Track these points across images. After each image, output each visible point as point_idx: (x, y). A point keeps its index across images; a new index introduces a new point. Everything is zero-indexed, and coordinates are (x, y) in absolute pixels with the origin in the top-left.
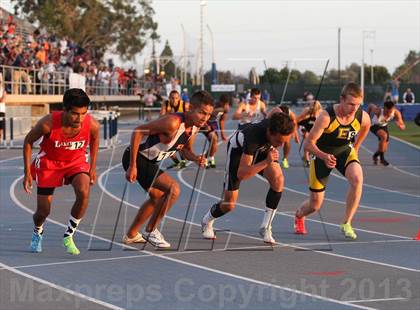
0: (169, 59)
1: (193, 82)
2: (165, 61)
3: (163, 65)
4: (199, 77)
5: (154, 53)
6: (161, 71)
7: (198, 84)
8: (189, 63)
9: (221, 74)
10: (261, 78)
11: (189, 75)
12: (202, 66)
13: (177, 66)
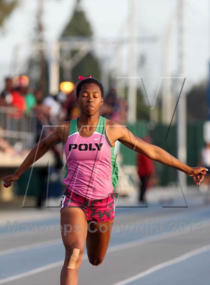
0: (83, 47)
1: (154, 116)
2: (74, 53)
3: (69, 65)
5: (40, 28)
6: (62, 79)
7: (168, 118)
8: (142, 61)
11: (140, 95)
12: (180, 69)
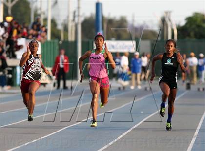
4: (71, 26)
9: (111, 22)
10: (181, 30)
13: (33, 7)
